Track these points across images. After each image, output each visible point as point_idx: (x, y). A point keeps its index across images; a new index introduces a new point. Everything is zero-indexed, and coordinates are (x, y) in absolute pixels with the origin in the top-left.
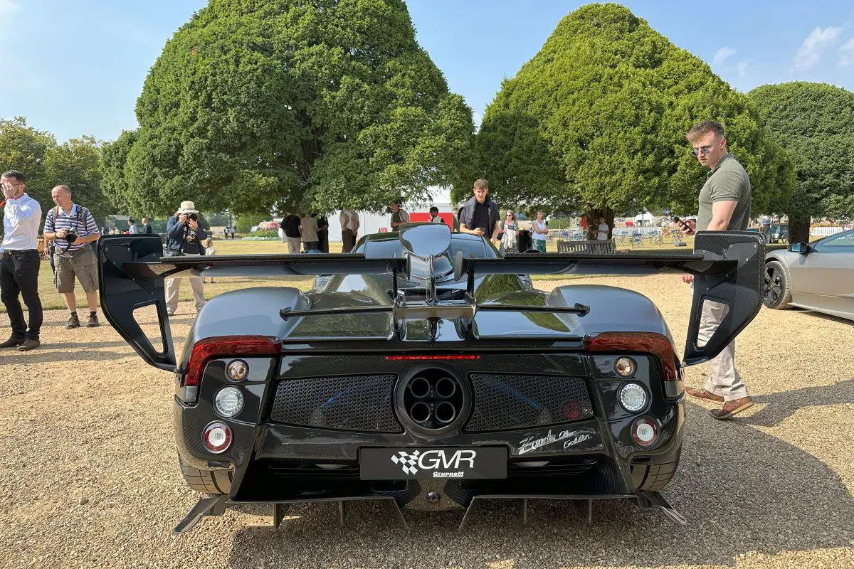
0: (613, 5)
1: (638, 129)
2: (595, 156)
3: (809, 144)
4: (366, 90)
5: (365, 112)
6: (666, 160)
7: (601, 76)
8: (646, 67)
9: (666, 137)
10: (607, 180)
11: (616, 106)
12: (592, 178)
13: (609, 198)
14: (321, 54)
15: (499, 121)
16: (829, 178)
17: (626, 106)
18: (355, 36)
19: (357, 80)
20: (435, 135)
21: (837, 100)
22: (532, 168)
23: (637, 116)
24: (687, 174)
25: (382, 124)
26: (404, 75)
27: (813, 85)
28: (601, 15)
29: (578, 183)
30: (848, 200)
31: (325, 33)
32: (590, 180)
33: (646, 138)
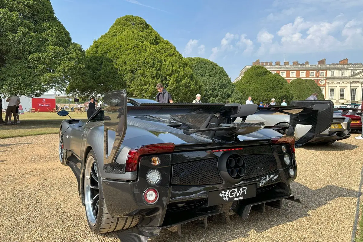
0: (139, 17)
1: (154, 69)
2: (138, 78)
3: (204, 80)
4: (33, 35)
5: (32, 46)
6: (164, 81)
7: (138, 45)
8: (154, 44)
9: (164, 72)
10: (144, 87)
11: (146, 58)
12: (138, 86)
13: (145, 95)
14: (6, 14)
15: (93, 58)
16: (210, 92)
17: (149, 59)
18: (25, 8)
19: (28, 30)
20: (69, 61)
21: (211, 65)
22: (111, 80)
23: (153, 63)
24: (172, 87)
25: (42, 52)
26: (52, 30)
27: (204, 59)
28: (134, 21)
29: (132, 88)
30: (216, 99)
31: (8, 4)
32: (137, 87)
33: (157, 72)
